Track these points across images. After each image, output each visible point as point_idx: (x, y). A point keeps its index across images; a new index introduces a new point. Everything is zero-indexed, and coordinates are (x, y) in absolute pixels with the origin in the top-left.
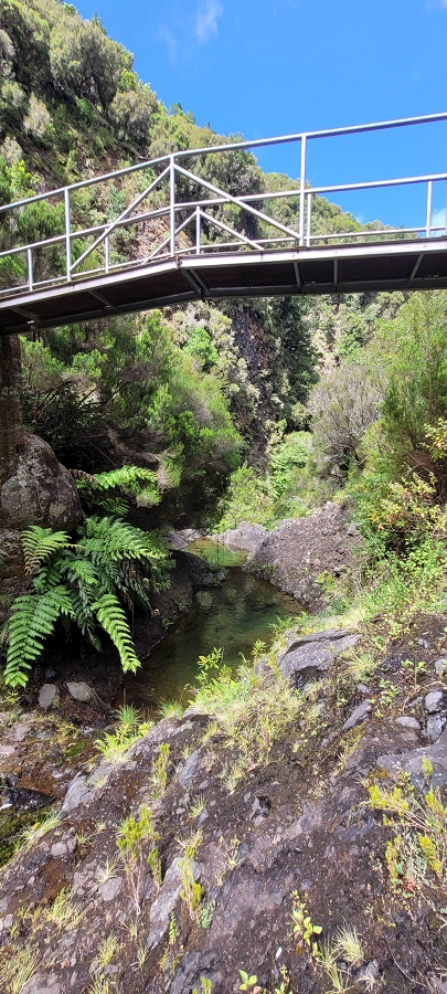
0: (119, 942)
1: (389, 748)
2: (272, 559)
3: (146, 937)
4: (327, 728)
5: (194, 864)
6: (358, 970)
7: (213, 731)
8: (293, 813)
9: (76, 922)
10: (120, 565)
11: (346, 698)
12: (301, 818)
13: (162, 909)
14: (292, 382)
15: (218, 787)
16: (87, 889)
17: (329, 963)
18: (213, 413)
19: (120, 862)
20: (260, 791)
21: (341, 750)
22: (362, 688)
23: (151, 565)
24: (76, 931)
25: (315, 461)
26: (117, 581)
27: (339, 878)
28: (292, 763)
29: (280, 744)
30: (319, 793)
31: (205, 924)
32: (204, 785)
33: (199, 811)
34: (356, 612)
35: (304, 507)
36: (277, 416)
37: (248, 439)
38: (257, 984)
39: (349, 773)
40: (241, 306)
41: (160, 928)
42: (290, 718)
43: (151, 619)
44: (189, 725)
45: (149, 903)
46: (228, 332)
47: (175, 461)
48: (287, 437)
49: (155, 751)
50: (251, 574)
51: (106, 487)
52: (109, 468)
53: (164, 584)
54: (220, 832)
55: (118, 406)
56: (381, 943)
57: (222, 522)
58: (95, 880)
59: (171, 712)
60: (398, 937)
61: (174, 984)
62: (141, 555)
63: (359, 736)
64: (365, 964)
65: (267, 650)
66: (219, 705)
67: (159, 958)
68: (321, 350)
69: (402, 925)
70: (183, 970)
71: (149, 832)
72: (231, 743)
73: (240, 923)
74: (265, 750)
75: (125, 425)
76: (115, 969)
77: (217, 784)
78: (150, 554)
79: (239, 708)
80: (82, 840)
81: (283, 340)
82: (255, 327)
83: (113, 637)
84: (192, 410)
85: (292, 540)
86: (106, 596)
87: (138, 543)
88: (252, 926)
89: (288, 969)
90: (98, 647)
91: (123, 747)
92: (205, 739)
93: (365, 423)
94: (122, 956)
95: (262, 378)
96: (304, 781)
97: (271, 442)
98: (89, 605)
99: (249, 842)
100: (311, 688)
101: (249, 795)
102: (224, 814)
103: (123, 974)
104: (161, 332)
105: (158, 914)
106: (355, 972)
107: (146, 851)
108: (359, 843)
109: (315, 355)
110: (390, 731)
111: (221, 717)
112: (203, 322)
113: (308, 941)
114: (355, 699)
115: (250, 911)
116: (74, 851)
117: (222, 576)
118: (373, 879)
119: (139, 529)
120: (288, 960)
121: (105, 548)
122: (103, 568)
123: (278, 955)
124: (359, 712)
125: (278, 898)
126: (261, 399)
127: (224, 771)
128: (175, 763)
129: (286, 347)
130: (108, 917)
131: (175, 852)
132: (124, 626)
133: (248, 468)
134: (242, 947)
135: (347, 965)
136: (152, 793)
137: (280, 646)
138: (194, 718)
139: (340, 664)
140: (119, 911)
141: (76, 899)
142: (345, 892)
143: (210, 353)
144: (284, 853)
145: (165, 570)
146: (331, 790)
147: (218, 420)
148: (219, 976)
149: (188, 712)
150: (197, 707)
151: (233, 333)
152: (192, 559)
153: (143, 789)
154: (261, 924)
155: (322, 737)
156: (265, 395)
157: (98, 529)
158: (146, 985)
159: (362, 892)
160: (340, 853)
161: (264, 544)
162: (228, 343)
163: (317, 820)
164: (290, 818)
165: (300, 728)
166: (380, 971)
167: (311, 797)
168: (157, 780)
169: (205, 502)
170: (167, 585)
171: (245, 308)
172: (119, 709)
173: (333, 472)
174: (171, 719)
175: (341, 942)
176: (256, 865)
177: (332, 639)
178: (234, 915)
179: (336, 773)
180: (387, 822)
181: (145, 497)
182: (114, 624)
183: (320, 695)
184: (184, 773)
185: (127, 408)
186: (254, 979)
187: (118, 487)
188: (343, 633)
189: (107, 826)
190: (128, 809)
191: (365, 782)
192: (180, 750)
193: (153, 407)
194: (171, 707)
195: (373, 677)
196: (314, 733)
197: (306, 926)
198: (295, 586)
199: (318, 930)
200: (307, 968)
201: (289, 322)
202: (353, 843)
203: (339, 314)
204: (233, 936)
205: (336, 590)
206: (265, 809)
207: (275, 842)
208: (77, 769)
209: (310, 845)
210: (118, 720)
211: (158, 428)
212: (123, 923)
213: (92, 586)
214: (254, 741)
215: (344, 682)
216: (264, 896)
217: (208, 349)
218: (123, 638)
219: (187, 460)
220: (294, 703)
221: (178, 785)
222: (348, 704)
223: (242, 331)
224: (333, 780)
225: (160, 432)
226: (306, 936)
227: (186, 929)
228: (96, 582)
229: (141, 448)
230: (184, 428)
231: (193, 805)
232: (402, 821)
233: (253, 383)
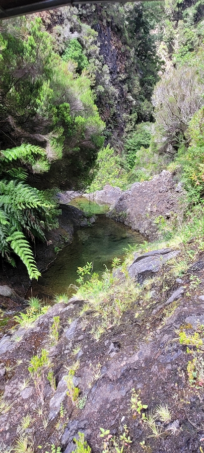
0: (33, 418)
1: (193, 313)
2: (126, 208)
3: (47, 415)
4: (156, 304)
5: (75, 378)
6: (168, 425)
7: (86, 309)
8: (134, 350)
9: (7, 409)
10: (24, 212)
11: (169, 286)
12: (138, 352)
13: (56, 402)
14: (142, 85)
15: (89, 338)
16: (13, 394)
17: (151, 423)
18: (84, 105)
19: (32, 379)
20: (114, 339)
21: (164, 315)
22: (179, 280)
23: (45, 212)
24: (7, 414)
25: (156, 141)
26: (23, 223)
27: (159, 382)
28: (134, 324)
29: (127, 314)
30: (149, 338)
31: (81, 407)
32: (81, 337)
33: (78, 351)
34: (179, 238)
35: (147, 175)
36: (131, 110)
37: (111, 128)
38: (110, 434)
39: (168, 327)
40: (105, 21)
41: (56, 410)
42: (134, 299)
43: (47, 247)
44: (72, 306)
45: (49, 398)
46: (95, 43)
47: (58, 140)
48: (138, 126)
49: (51, 321)
50: (112, 219)
51: (11, 159)
52: (12, 146)
53: (54, 225)
54: (90, 361)
55: (14, 99)
56: (181, 412)
57: (92, 184)
58: (17, 389)
59: (61, 300)
60: (191, 408)
61: (64, 436)
62: (38, 205)
63: (175, 307)
64: (172, 422)
65: (121, 263)
66: (90, 295)
67: (56, 424)
68: (163, 59)
69: (194, 403)
70: (69, 429)
71: (48, 363)
72: (97, 315)
73: (101, 406)
74: (118, 317)
75: (20, 113)
76: (31, 430)
77: (88, 337)
78: (44, 205)
79: (103, 295)
80: (9, 369)
81: (136, 50)
82: (115, 39)
83: (22, 258)
84: (69, 102)
85: (140, 196)
86: (16, 233)
87: (36, 198)
88: (108, 407)
89: (128, 426)
90: (13, 264)
91: (31, 320)
92: (82, 313)
93: (192, 111)
94: (34, 425)
95: (121, 81)
96: (141, 333)
97: (126, 130)
98: (4, 238)
99: (107, 365)
100: (147, 283)
101: (107, 341)
102: (92, 352)
103: (35, 433)
104: (42, 37)
105: (54, 404)
106: (166, 426)
107: (46, 373)
108: (172, 363)
109: (159, 62)
110: (194, 303)
111: (91, 301)
112: (76, 34)
113: (140, 413)
114: (175, 287)
115: (107, 400)
116: (4, 375)
117: (93, 220)
118: (179, 381)
119: (35, 189)
120: (128, 422)
121: (13, 201)
122: (12, 214)
123: (122, 420)
124: (176, 294)
125: (123, 393)
126: (120, 98)
127: (93, 329)
128: (63, 326)
129: (138, 56)
130: (26, 406)
131: (64, 373)
132: (29, 252)
133: (110, 148)
134: (102, 416)
135: (161, 423)
136: (50, 343)
137: (129, 261)
138: (75, 303)
139: (166, 268)
140: (32, 403)
141: (7, 398)
142: (162, 388)
143: (82, 60)
144: (127, 370)
145: (55, 216)
146: (157, 336)
147: (88, 111)
148: (89, 431)
149: (71, 300)
150: (77, 297)
151: (99, 44)
152: (74, 209)
153: (44, 341)
154: (113, 406)
155: (153, 309)
156: (122, 95)
157: (7, 188)
158: (48, 437)
159: (172, 388)
160: (160, 369)
161: (121, 200)
162: (95, 52)
163: (147, 352)
164: (132, 352)
165: (139, 304)
166: (180, 425)
167: (145, 341)
168: (53, 336)
169: (80, 170)
170: (57, 225)
171: (108, 22)
172: (29, 300)
173: (168, 150)
174: (61, 304)
175: (158, 412)
176: (110, 377)
177: (162, 254)
178: (98, 402)
179: (160, 327)
180: (189, 351)
181: (38, 166)
182: (22, 250)
183: (153, 286)
184: (69, 332)
185: (21, 99)
186: (108, 432)
187: (18, 160)
188: (169, 250)
189: (23, 361)
190: (36, 352)
191: (177, 331)
192: (66, 320)
193: (40, 99)
194: (61, 297)
195: (186, 275)
196: (148, 306)
197: (138, 405)
198: (140, 226)
199: (145, 407)
200: (139, 425)
201: (141, 35)
202: (168, 363)
203: (178, 29)
204: (97, 412)
205: (167, 228)
206: (117, 348)
207: (122, 365)
208: (5, 333)
209: (143, 365)
210: (29, 306)
211: (45, 116)
212: (34, 409)
213: (6, 226)
214: (111, 313)
215: (168, 278)
216: (116, 392)
217: (80, 57)
218: (29, 259)
219: (66, 140)
220: (137, 291)
221: (65, 338)
222: (170, 290)
223: (106, 42)
224: (158, 331)
225: (46, 118)
226: (138, 410)
227: (71, 410)
228: (8, 223)
229: (33, 131)
230: (63, 116)
231: (74, 348)
232: (198, 350)
233: (114, 85)
